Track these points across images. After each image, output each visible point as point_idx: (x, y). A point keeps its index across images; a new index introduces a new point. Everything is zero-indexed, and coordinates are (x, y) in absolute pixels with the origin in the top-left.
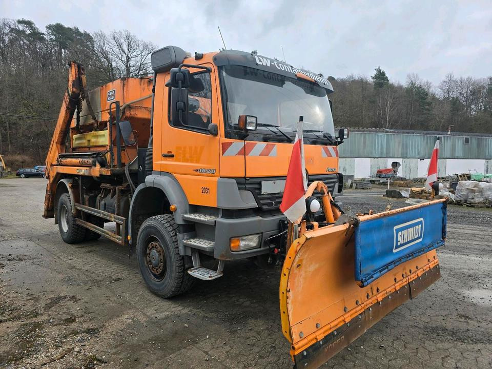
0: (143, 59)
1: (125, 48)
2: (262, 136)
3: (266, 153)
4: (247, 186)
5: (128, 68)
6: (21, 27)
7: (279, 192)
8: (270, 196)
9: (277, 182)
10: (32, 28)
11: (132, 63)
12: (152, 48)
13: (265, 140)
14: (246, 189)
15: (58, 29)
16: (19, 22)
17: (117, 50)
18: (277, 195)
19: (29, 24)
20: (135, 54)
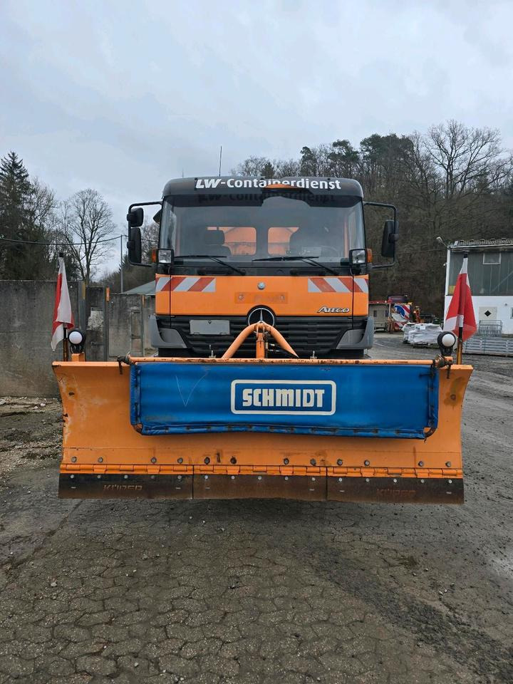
0: (474, 155)
1: (447, 145)
2: (196, 270)
3: (197, 288)
4: (173, 324)
5: (450, 174)
6: (337, 150)
7: (218, 334)
8: (205, 338)
9: (213, 321)
10: (347, 148)
11: (456, 165)
12: (489, 135)
13: (200, 273)
14: (171, 327)
15: (374, 141)
16: (335, 145)
17: (436, 151)
18: (216, 338)
19: (343, 144)
20: (461, 150)
